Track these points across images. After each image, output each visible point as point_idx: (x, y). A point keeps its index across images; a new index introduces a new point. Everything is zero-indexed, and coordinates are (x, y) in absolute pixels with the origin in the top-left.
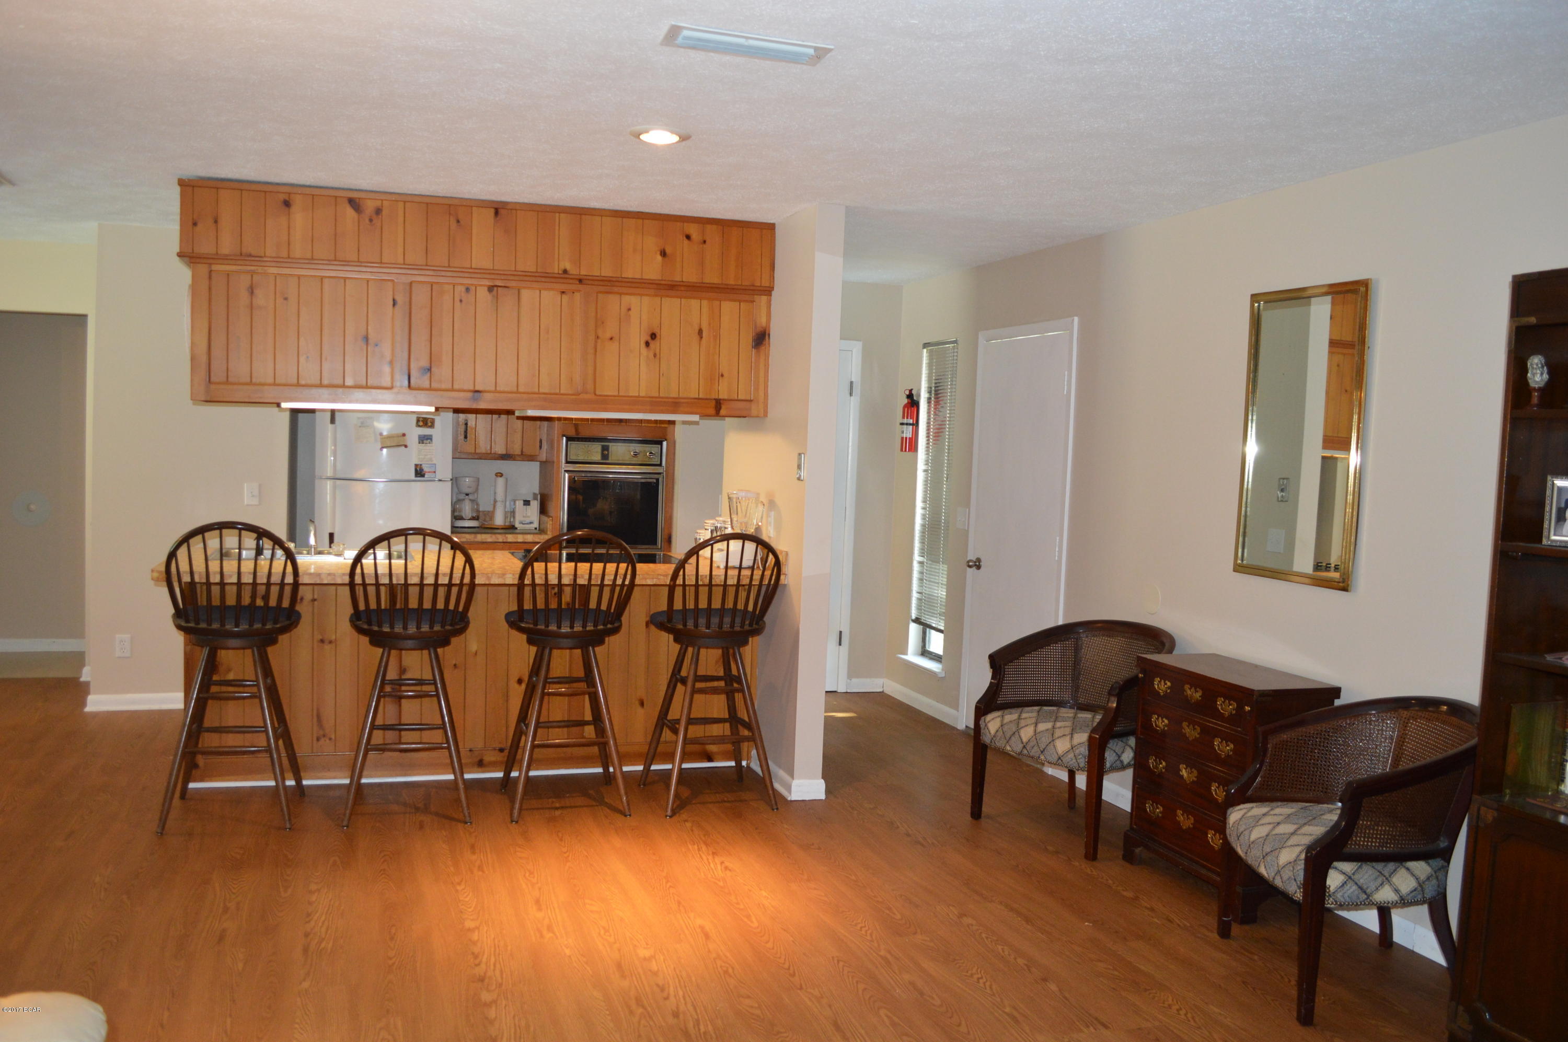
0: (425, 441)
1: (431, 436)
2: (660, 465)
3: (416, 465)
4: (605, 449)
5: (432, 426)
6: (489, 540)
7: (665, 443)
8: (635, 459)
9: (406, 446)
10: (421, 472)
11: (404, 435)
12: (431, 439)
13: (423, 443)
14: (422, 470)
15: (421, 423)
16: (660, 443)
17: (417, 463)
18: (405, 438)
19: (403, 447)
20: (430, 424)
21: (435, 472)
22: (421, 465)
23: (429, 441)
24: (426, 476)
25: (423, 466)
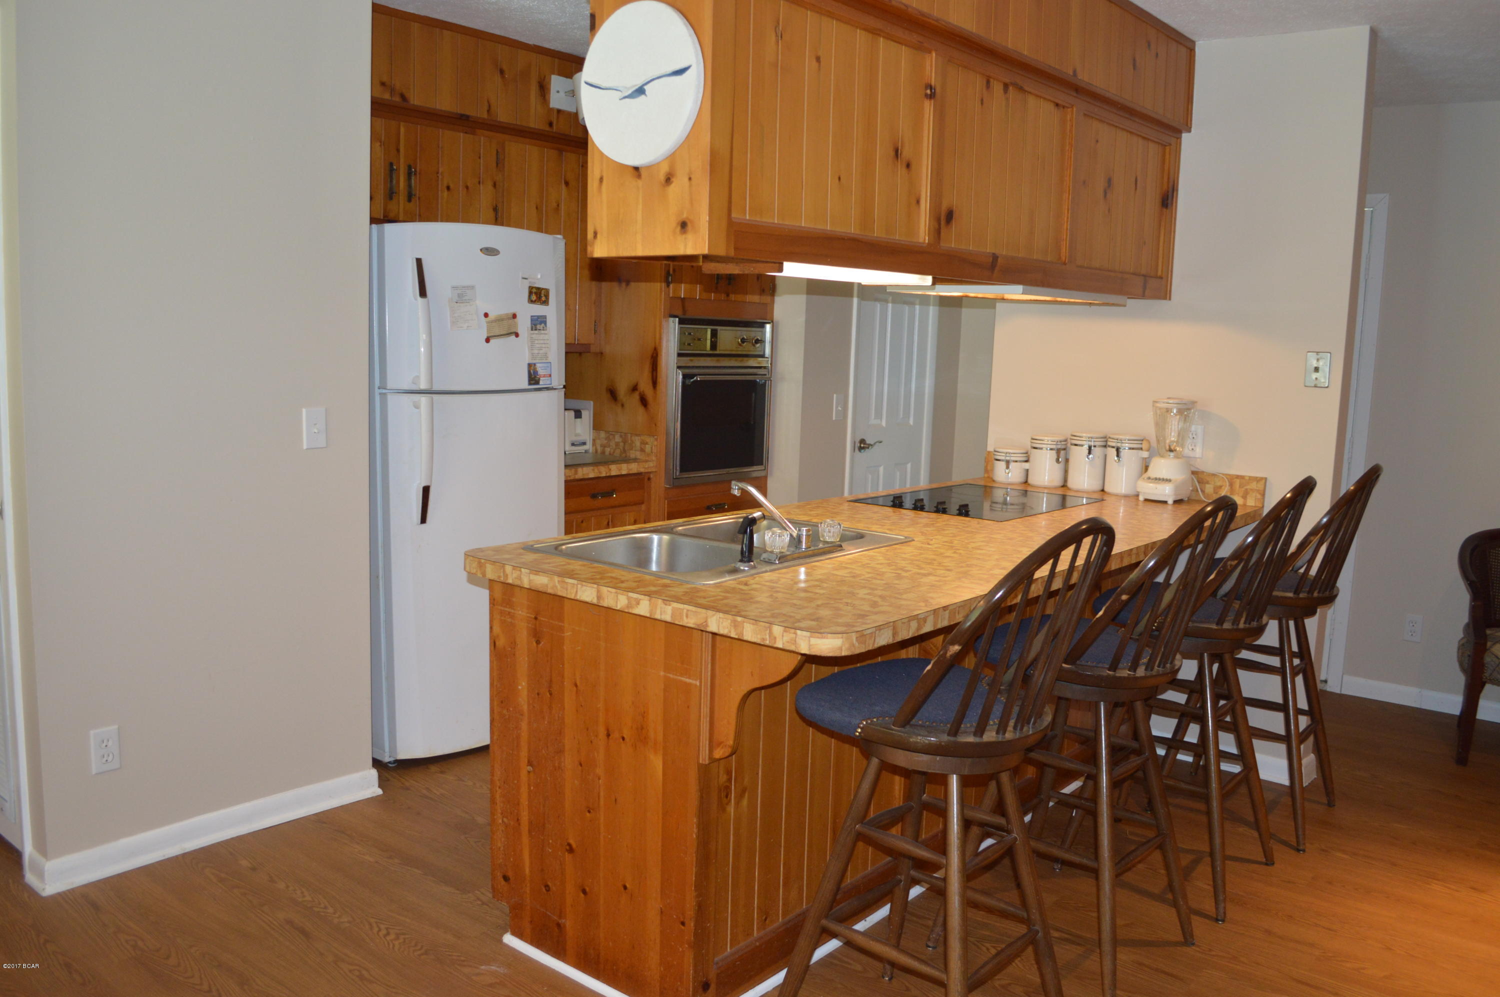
0: (538, 327)
1: (545, 317)
2: (763, 356)
3: (530, 365)
4: (714, 334)
5: (546, 302)
6: (592, 475)
7: (768, 327)
8: (741, 348)
9: (517, 335)
10: (535, 377)
11: (514, 316)
12: (545, 323)
13: (536, 330)
14: (536, 372)
15: (534, 297)
16: (762, 325)
17: (531, 362)
18: (515, 320)
19: (513, 337)
20: (543, 299)
21: (550, 376)
22: (535, 364)
23: (543, 325)
24: (541, 382)
25: (538, 365)
